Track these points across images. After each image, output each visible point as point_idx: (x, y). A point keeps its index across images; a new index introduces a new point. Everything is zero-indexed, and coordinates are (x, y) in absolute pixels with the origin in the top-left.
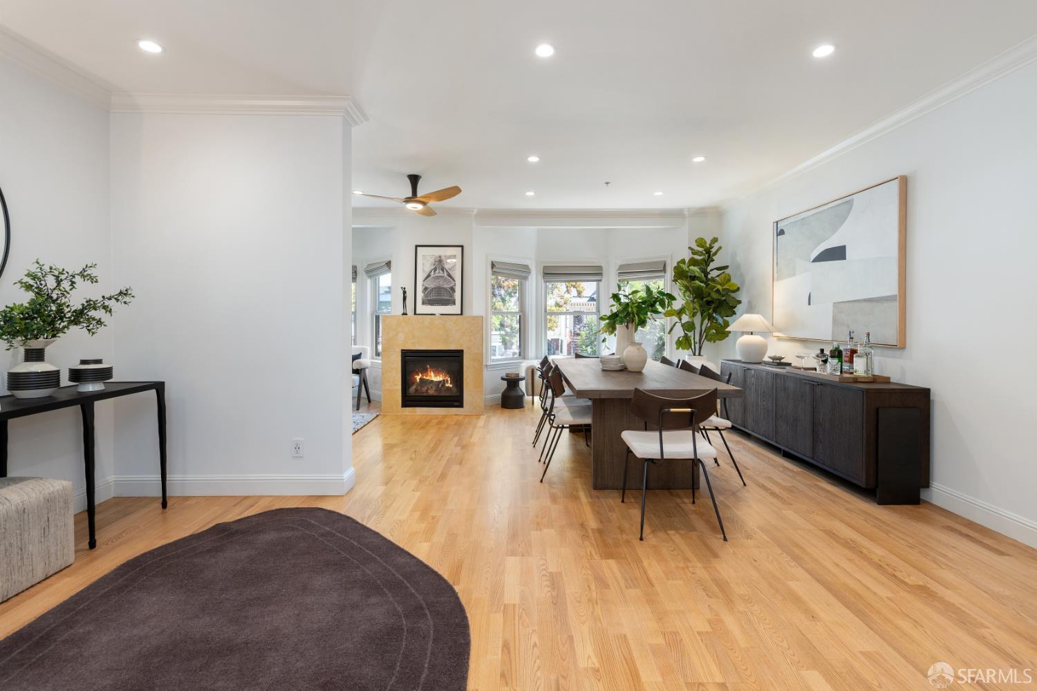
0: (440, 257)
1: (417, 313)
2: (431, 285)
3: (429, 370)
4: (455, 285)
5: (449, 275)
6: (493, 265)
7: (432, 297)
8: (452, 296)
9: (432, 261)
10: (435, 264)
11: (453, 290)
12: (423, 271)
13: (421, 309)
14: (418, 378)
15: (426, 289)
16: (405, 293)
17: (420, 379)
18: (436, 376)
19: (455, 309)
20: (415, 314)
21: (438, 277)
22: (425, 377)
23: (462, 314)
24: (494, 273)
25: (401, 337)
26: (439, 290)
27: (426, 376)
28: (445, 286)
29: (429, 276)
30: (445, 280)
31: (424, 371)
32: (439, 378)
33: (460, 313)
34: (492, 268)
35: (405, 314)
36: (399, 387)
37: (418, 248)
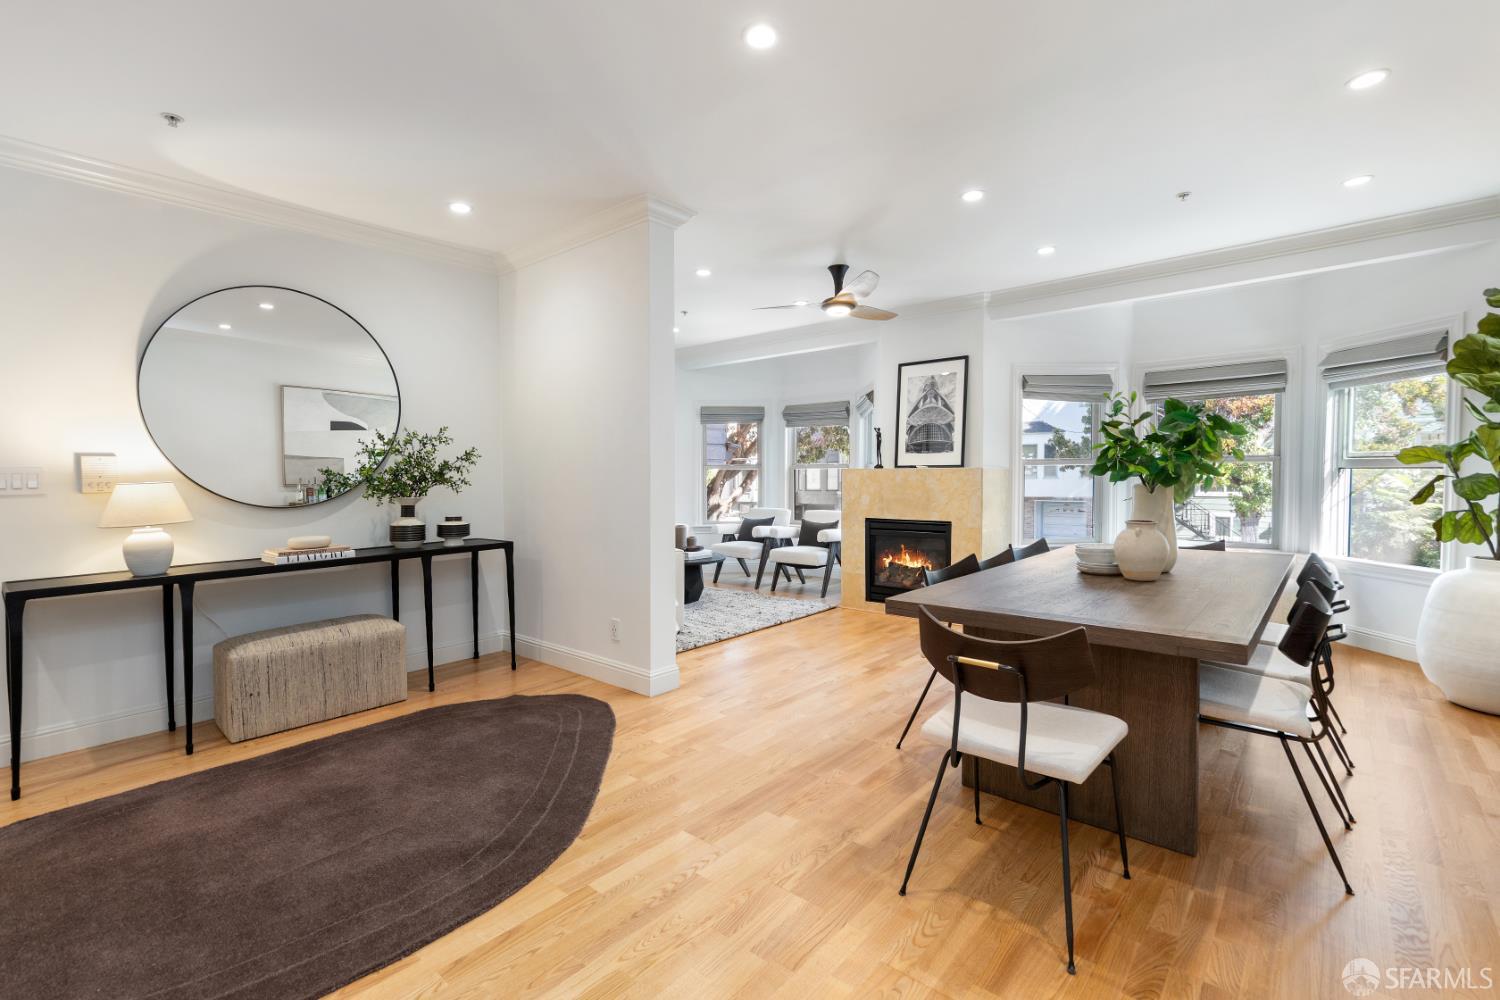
0: (933, 377)
1: (899, 464)
2: (918, 421)
3: (903, 549)
4: (954, 420)
5: (946, 405)
6: (1025, 382)
7: (921, 439)
8: (948, 437)
9: (921, 385)
10: (924, 390)
11: (950, 427)
12: (909, 402)
13: (905, 458)
14: (887, 561)
15: (912, 427)
16: (879, 435)
17: (891, 564)
18: (912, 560)
19: (953, 458)
20: (896, 466)
21: (929, 410)
22: (896, 561)
23: (962, 465)
24: (1028, 395)
25: (865, 499)
26: (927, 429)
27: (899, 559)
28: (940, 422)
29: (916, 408)
30: (940, 411)
31: (897, 552)
32: (917, 564)
33: (959, 463)
34: (1024, 387)
35: (879, 466)
36: (862, 571)
37: (903, 368)
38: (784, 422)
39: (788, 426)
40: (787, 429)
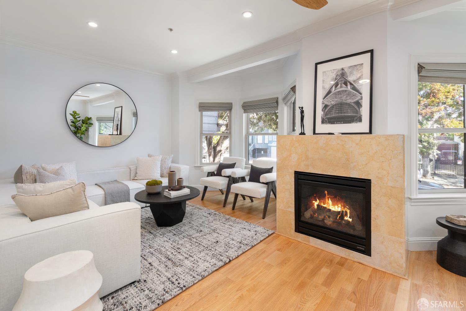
0: (343, 69)
1: (316, 132)
2: (331, 102)
3: (327, 196)
4: (362, 98)
5: (354, 88)
6: (420, 68)
7: (334, 115)
8: (358, 112)
9: (334, 75)
10: (336, 79)
11: (358, 104)
12: (324, 88)
13: (321, 128)
14: (316, 203)
15: (326, 106)
16: (302, 112)
17: (318, 205)
18: (333, 205)
19: (363, 126)
20: (314, 133)
21: (339, 93)
22: (322, 204)
23: (370, 132)
24: (421, 78)
25: (294, 158)
26: (341, 106)
27: (324, 204)
28: (349, 101)
29: (329, 92)
30: (349, 94)
31: (322, 197)
32: (337, 208)
33: (368, 131)
34: (419, 72)
35: (302, 134)
36: (293, 210)
37: (318, 66)
38: (243, 111)
39: (244, 113)
40: (244, 114)
